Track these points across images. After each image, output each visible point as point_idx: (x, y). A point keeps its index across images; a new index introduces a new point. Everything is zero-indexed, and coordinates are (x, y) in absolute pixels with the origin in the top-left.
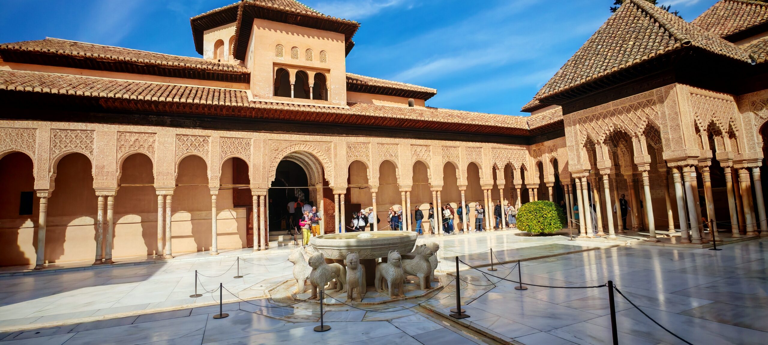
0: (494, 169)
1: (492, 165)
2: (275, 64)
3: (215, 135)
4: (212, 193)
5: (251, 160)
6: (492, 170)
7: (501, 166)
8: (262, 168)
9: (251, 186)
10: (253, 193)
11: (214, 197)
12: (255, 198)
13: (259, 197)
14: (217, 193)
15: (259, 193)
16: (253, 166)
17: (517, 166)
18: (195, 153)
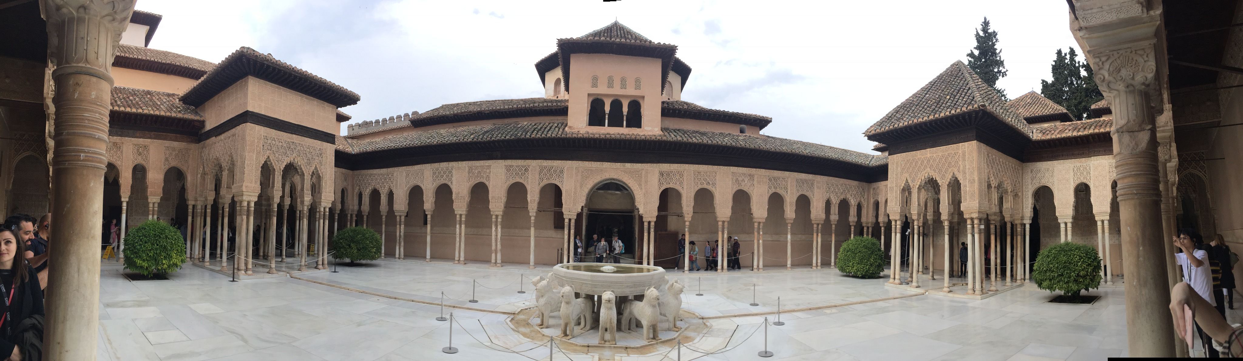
0: (828, 204)
1: (825, 199)
2: (589, 95)
3: (534, 165)
4: (530, 214)
5: (564, 186)
6: (825, 204)
7: (835, 201)
8: (573, 193)
9: (563, 210)
10: (565, 217)
11: (533, 218)
12: (567, 221)
13: (570, 220)
14: (535, 214)
15: (570, 217)
16: (566, 192)
17: (853, 202)
18: (518, 180)
